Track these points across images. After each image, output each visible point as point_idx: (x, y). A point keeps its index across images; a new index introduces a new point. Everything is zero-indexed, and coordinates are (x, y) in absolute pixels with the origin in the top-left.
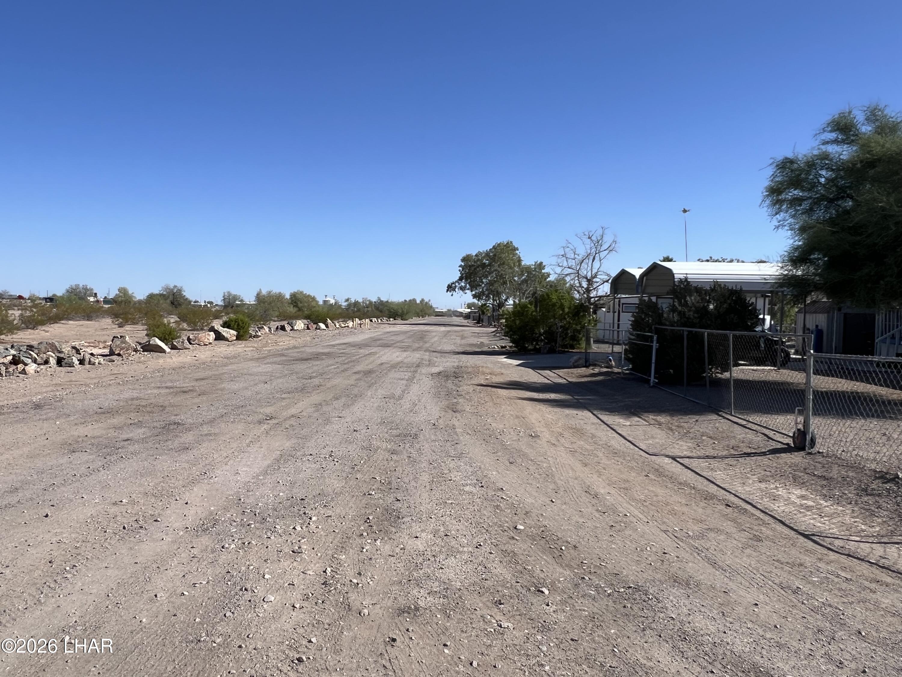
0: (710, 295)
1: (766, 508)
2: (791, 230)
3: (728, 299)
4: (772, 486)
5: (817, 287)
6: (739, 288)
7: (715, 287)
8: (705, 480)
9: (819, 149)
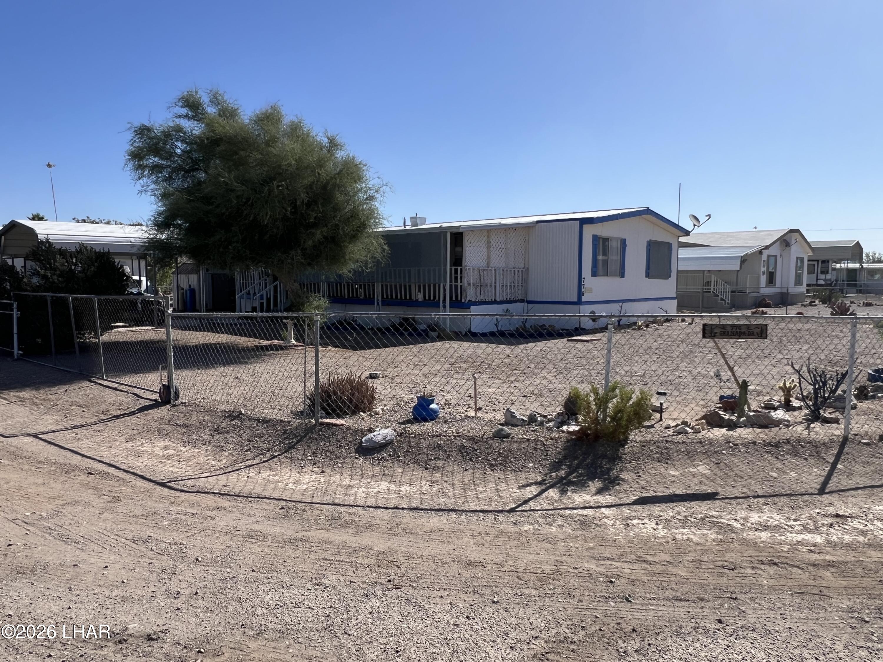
0: (76, 257)
1: (130, 467)
2: (155, 195)
3: (96, 261)
4: (139, 443)
5: (181, 251)
6: (106, 250)
7: (81, 249)
8: (69, 452)
9: (173, 121)
